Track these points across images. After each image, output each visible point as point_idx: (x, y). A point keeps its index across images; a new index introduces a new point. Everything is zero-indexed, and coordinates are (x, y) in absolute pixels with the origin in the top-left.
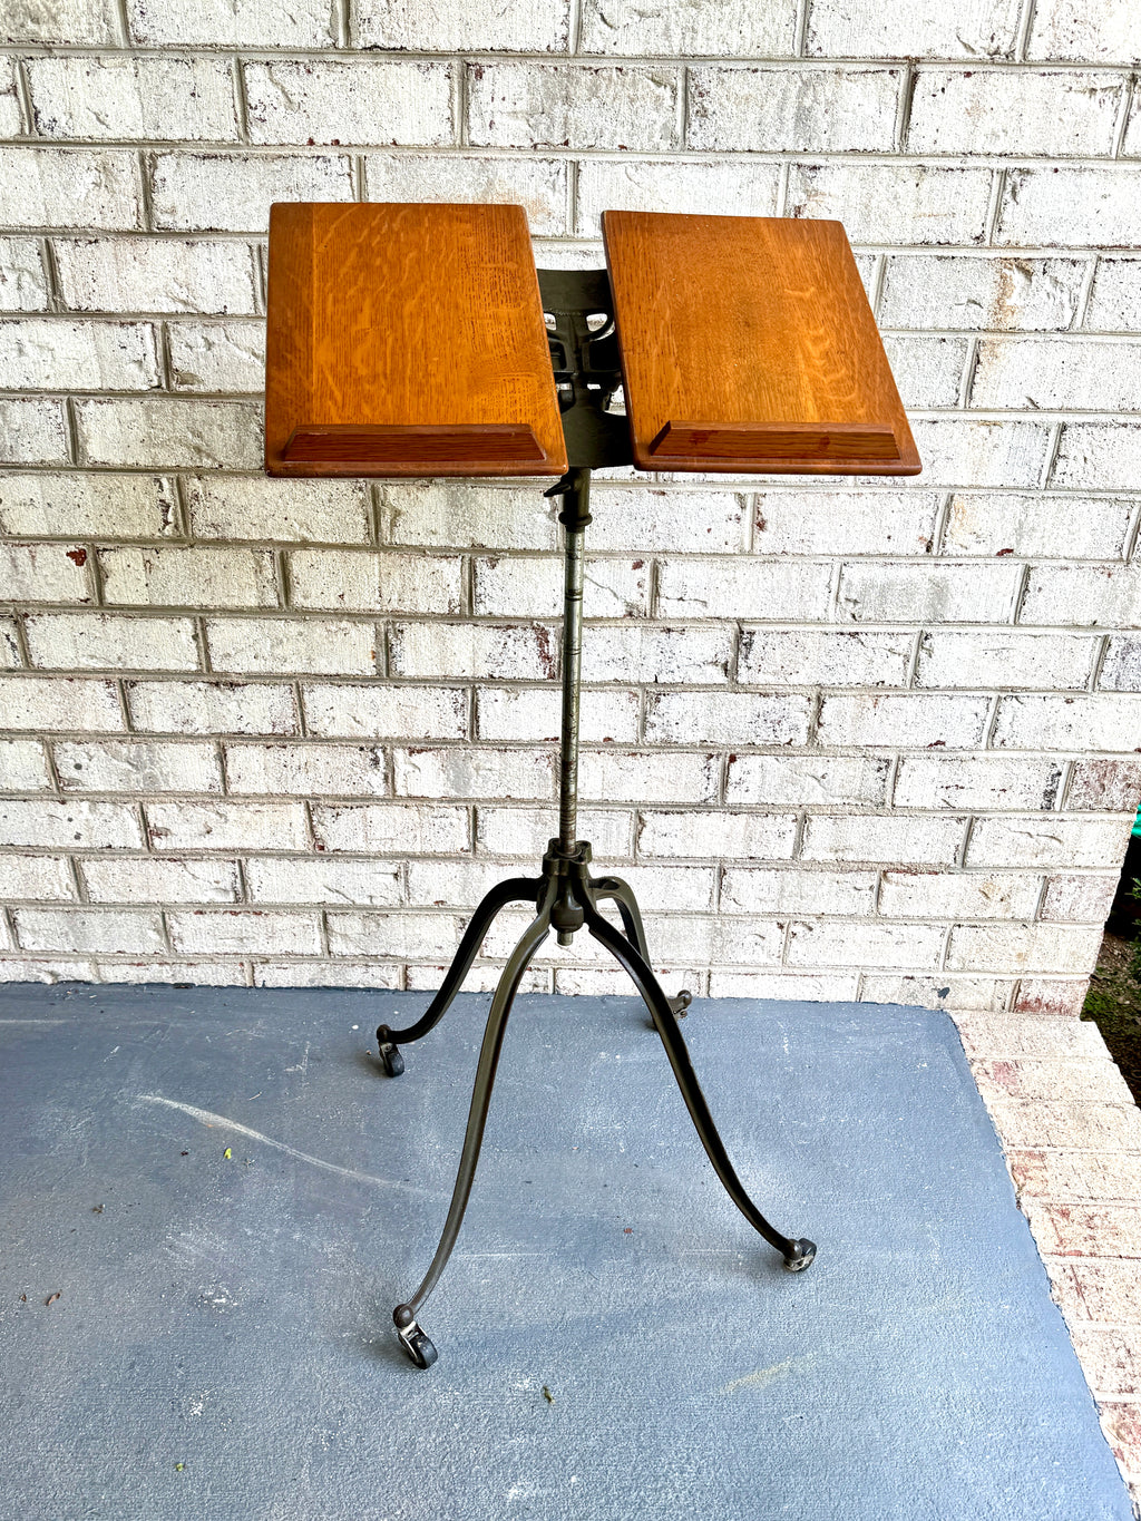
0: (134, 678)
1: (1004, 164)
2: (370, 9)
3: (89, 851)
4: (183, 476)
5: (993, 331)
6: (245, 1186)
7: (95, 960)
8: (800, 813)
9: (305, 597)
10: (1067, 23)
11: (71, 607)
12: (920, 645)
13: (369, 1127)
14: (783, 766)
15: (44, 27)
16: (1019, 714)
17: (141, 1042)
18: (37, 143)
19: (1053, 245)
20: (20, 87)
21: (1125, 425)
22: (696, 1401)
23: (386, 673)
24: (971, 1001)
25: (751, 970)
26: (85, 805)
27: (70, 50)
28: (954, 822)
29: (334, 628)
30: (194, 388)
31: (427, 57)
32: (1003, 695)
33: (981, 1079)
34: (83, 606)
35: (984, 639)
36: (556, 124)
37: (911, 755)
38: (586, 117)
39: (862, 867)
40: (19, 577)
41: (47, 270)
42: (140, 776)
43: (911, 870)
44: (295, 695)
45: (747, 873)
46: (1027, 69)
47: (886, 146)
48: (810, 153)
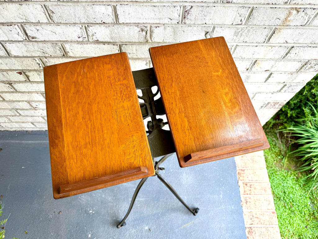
4: (41, 58)
5: (281, 26)
11: (22, 82)
22: (177, 230)
26: (41, 110)
30: (37, 40)
32: (257, 93)
34: (25, 82)
40: (6, 77)
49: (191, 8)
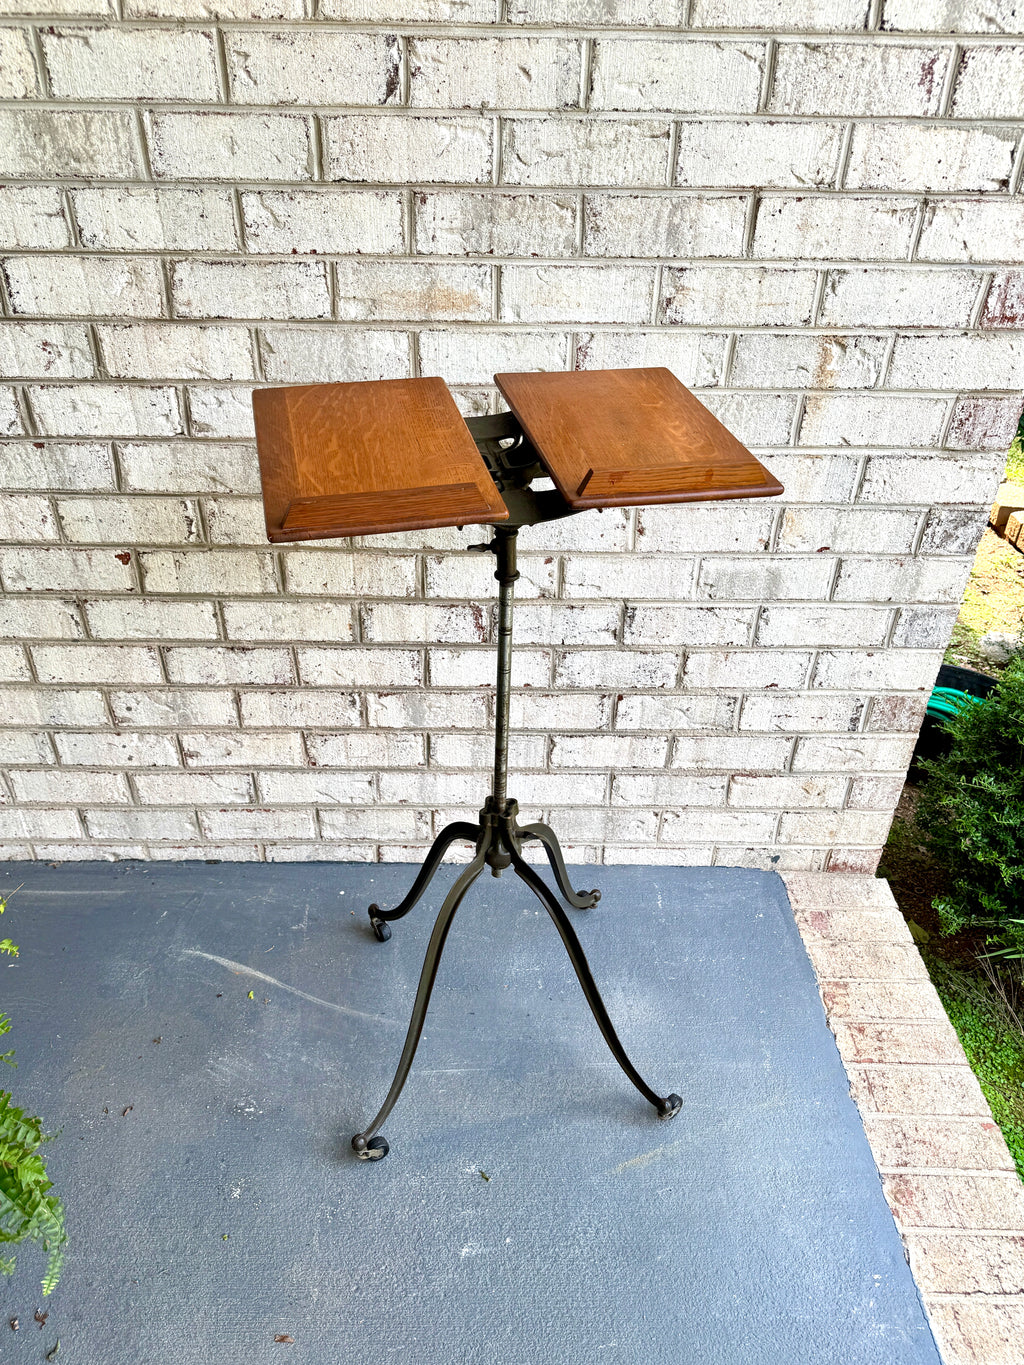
0: (169, 645)
1: (826, 266)
2: (338, 151)
3: (139, 769)
4: (202, 499)
5: (816, 389)
6: (265, 1020)
7: (146, 845)
8: (670, 735)
9: (298, 586)
10: (875, 160)
11: (120, 595)
12: (760, 616)
13: (354, 973)
14: (657, 703)
15: (84, 165)
16: (833, 664)
17: (184, 907)
18: (81, 252)
19: (862, 326)
20: (66, 210)
21: (915, 457)
22: (595, 1180)
23: (360, 639)
24: (795, 865)
25: (634, 845)
26: (135, 736)
27: (104, 183)
28: (784, 741)
29: (319, 608)
30: (210, 435)
31: (383, 187)
32: (821, 651)
33: (802, 926)
34: (130, 594)
35: (808, 611)
36: (484, 238)
37: (753, 693)
38: (506, 232)
39: (716, 772)
40: (79, 573)
41: (93, 347)
42: (176, 715)
43: (753, 774)
44: (291, 656)
45: (631, 778)
46: (844, 195)
47: (736, 253)
48: (679, 259)
49: (591, 339)
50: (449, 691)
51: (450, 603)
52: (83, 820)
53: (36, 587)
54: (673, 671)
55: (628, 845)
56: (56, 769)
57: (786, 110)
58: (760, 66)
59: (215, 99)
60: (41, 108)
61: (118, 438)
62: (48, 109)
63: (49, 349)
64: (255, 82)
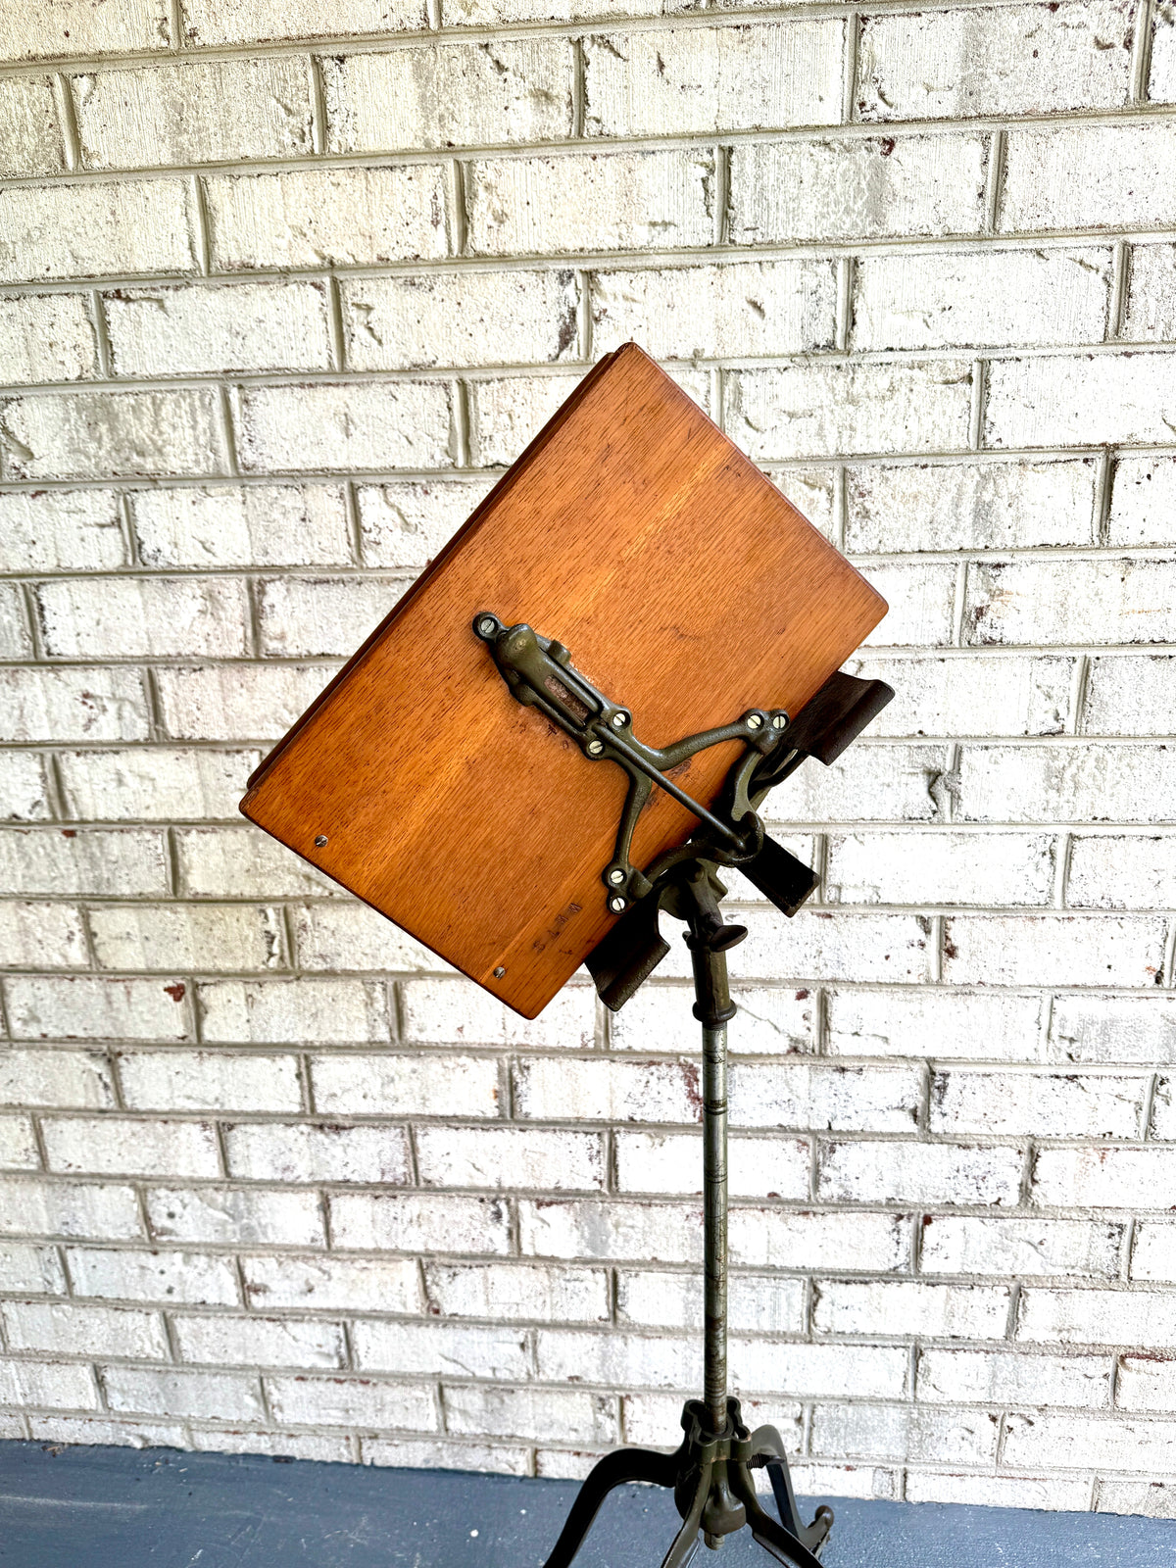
0: (232, 1120)
2: (491, 426)
3: (181, 1307)
4: (291, 907)
7: (187, 1424)
8: (1013, 1285)
9: (421, 1030)
11: (167, 1045)
12: (1154, 1091)
14: (989, 1230)
15: (150, 460)
17: (227, 1543)
18: (140, 573)
20: (124, 519)
23: (510, 1115)
25: (957, 1471)
26: (179, 1257)
27: (174, 481)
29: (451, 1065)
34: (181, 1044)
37: (1150, 1219)
39: (1093, 1351)
40: (114, 1014)
41: (149, 698)
42: (237, 1227)
43: (1157, 1356)
44: (407, 1139)
45: (949, 1355)
47: (1083, 539)
48: (993, 550)
50: (646, 1200)
51: (649, 1058)
52: (100, 1382)
53: (53, 1033)
54: (1015, 1178)
55: (943, 1469)
56: (67, 1302)
57: (1150, 336)
58: (1105, 279)
59: (326, 367)
60: (98, 390)
61: (179, 823)
62: (108, 391)
63: (90, 702)
64: (380, 342)
